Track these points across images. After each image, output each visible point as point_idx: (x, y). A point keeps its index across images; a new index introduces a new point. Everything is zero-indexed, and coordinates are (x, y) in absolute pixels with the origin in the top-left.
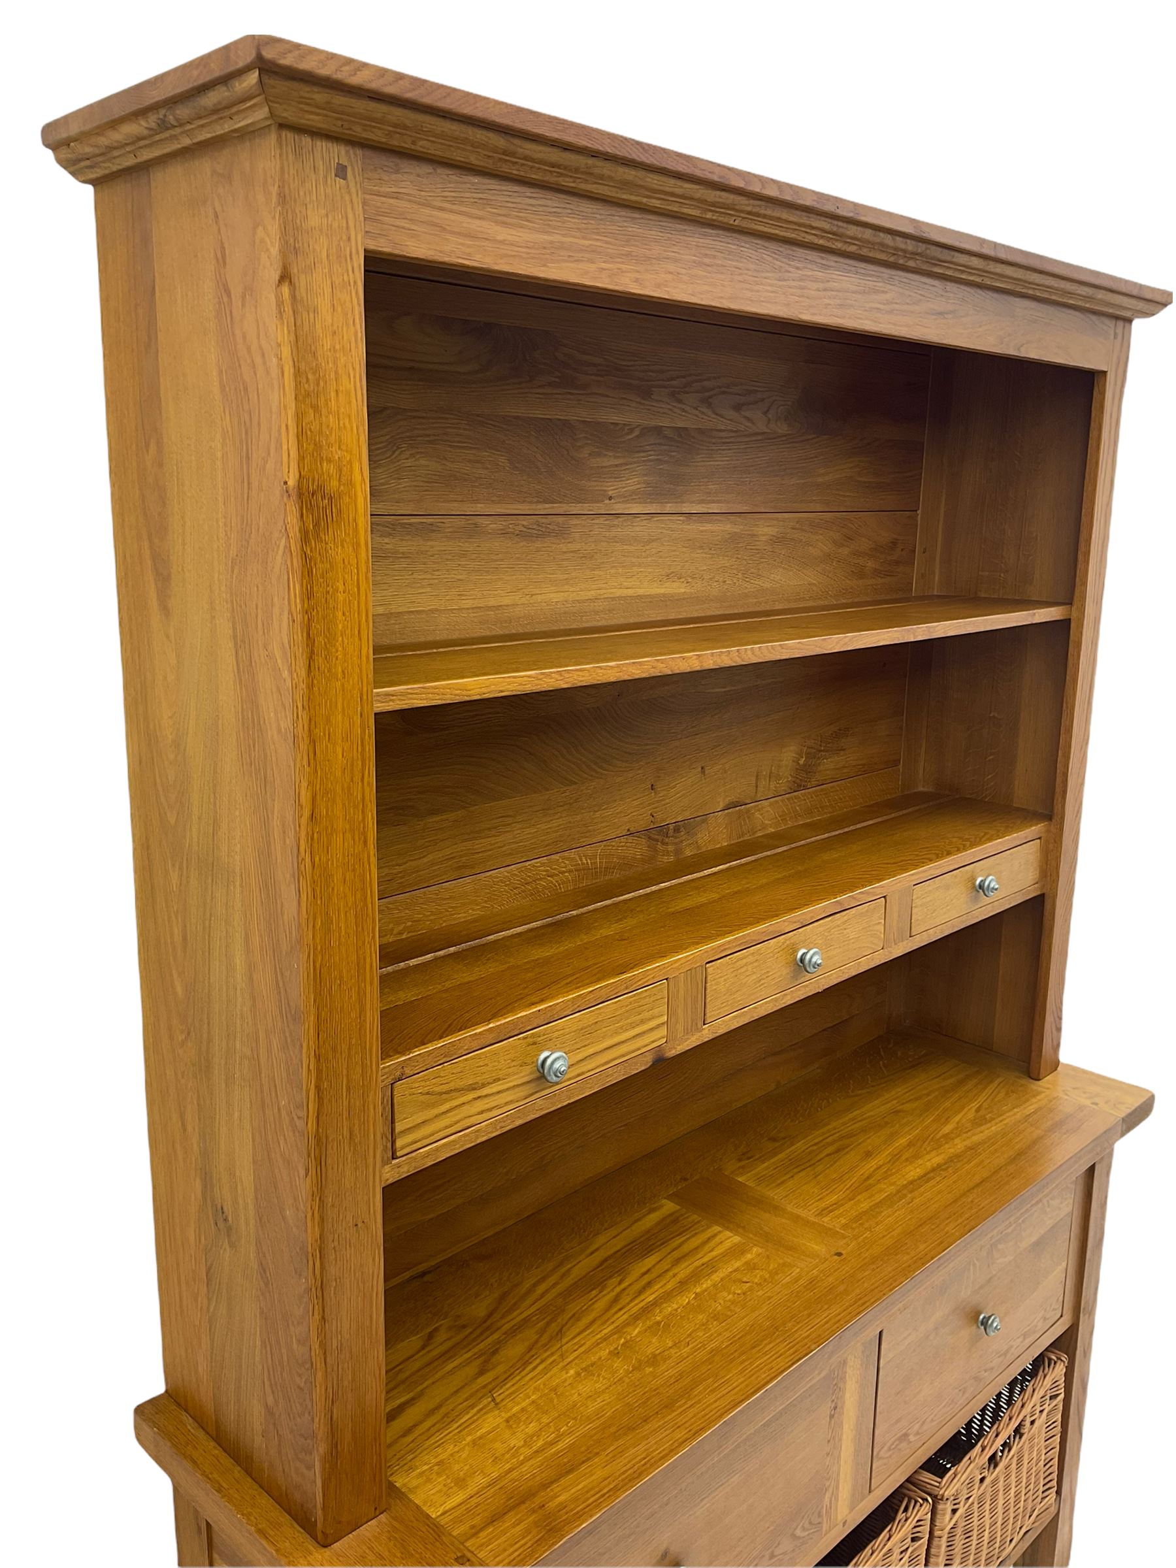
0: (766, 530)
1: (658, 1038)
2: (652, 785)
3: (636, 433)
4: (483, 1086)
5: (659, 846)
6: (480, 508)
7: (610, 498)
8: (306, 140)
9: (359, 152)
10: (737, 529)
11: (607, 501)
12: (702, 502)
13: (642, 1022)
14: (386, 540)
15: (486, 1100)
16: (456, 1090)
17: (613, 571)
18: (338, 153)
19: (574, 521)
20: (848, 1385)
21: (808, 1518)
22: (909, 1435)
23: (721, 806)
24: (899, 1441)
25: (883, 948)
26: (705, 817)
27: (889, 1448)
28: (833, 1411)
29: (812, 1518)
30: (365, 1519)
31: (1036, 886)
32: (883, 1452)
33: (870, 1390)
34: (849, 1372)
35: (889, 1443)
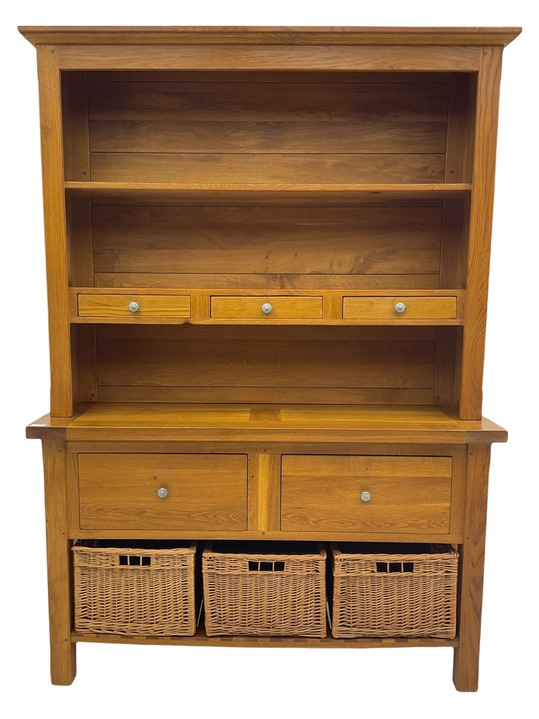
0: (331, 161)
1: (187, 315)
2: (267, 257)
3: (255, 124)
4: (110, 306)
5: (271, 281)
6: (182, 151)
7: (241, 148)
8: (43, 46)
9: (58, 46)
10: (311, 160)
11: (240, 149)
12: (290, 149)
13: (178, 307)
14: (145, 160)
15: (111, 311)
16: (100, 304)
17: (243, 174)
18: (51, 47)
19: (224, 156)
20: (260, 471)
21: (236, 514)
22: (308, 520)
23: (308, 272)
24: (300, 518)
25: (322, 318)
26: (298, 275)
27: (293, 517)
28: (251, 477)
29: (239, 516)
30: (63, 416)
31: (454, 320)
32: (288, 516)
33: (276, 482)
34: (260, 466)
35: (293, 515)
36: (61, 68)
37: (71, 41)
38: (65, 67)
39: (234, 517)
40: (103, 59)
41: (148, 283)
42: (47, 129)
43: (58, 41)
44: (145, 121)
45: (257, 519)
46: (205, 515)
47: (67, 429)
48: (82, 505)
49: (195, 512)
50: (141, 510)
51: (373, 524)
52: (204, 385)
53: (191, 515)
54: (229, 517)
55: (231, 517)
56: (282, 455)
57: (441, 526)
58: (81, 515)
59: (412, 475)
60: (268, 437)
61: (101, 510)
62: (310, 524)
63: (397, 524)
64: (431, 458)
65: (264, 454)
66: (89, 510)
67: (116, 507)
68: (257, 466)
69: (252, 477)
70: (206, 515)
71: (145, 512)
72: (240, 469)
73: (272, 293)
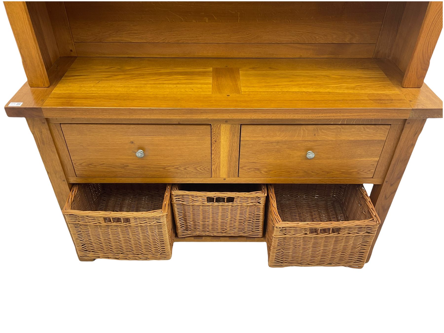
20: (222, 137)
21: (203, 167)
22: (261, 170)
24: (255, 169)
27: (249, 169)
28: (214, 142)
29: (205, 169)
30: (41, 86)
32: (245, 168)
33: (236, 145)
34: (222, 133)
35: (248, 167)
39: (201, 169)
45: (219, 170)
46: (177, 168)
47: (43, 109)
48: (74, 161)
49: (169, 166)
50: (124, 164)
51: (313, 172)
52: (170, 41)
53: (166, 168)
54: (197, 169)
55: (199, 169)
56: (241, 125)
57: (367, 173)
58: (75, 168)
59: (353, 139)
60: (229, 115)
61: (90, 164)
62: (262, 173)
63: (333, 172)
64: (373, 126)
65: (225, 124)
66: (80, 164)
67: (103, 163)
68: (219, 133)
71: (128, 166)
72: (205, 136)
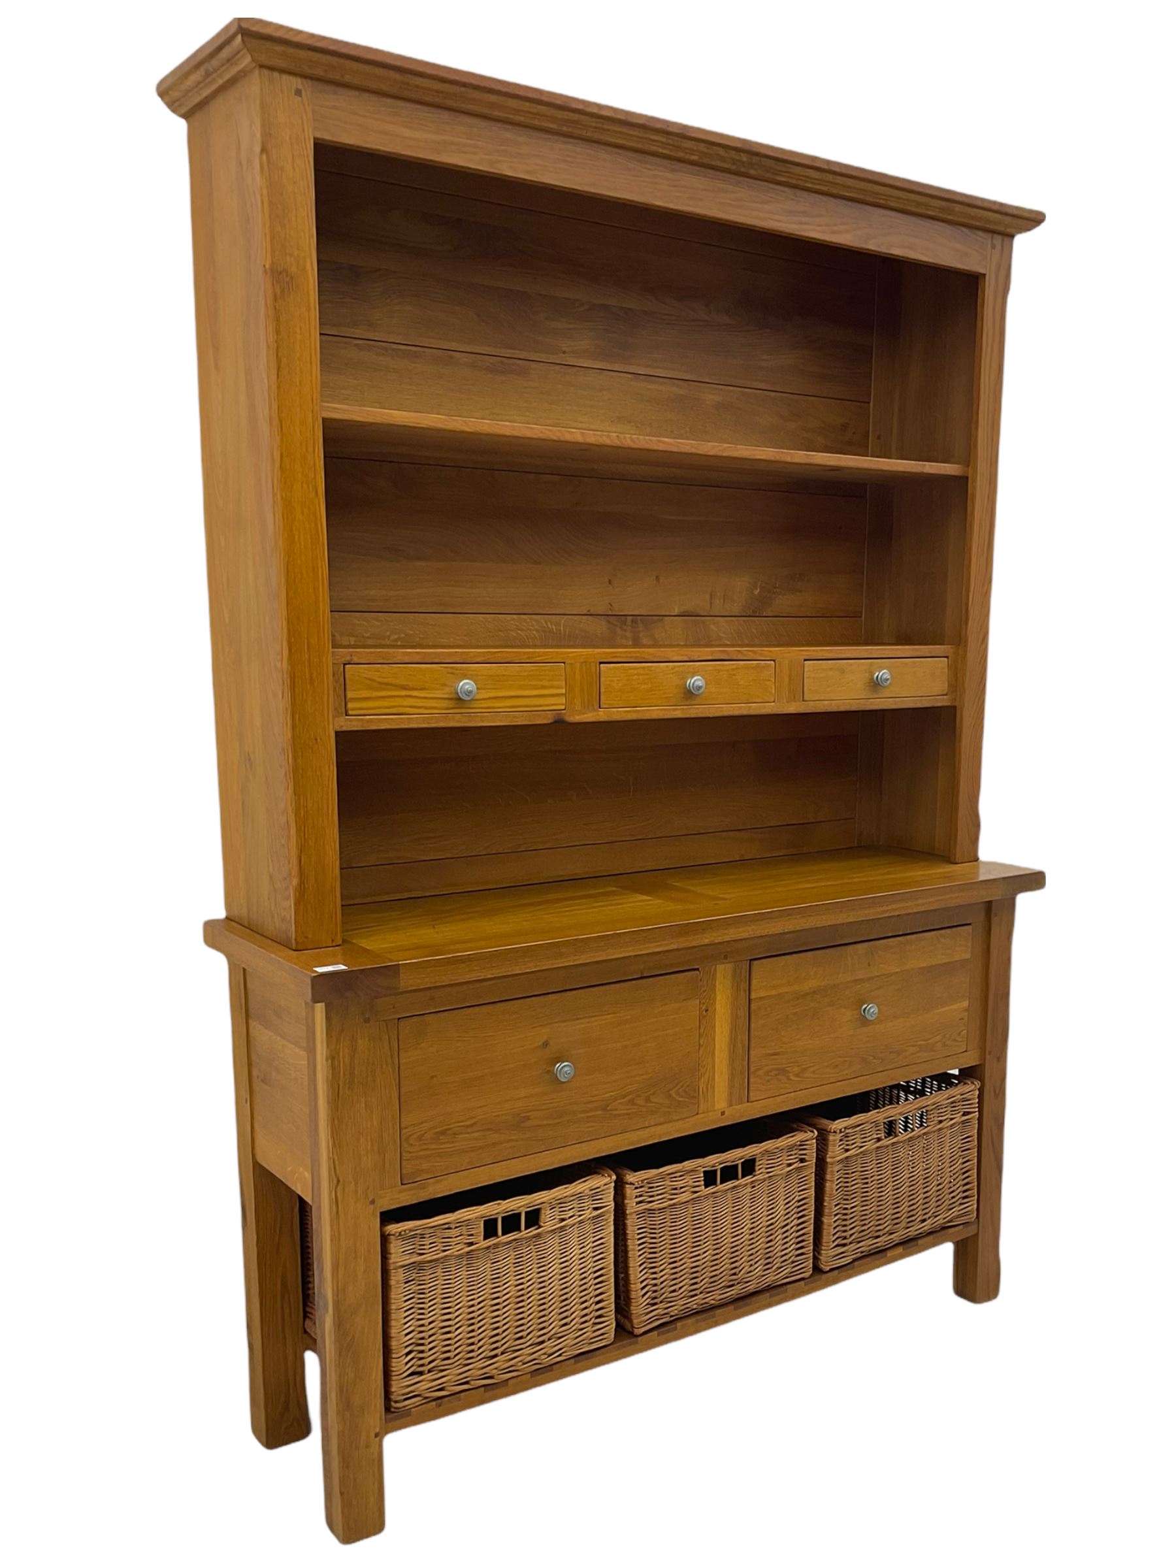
0: (711, 397)
1: (559, 703)
2: (610, 581)
3: (586, 307)
4: (413, 689)
5: (618, 630)
6: (454, 346)
7: (564, 352)
8: (276, 75)
9: (309, 82)
10: (681, 392)
11: (562, 355)
12: (648, 366)
13: (543, 687)
15: (414, 700)
16: (392, 685)
17: (568, 407)
18: (297, 82)
19: (533, 365)
20: (719, 997)
21: (682, 1086)
22: (788, 1072)
23: (676, 612)
24: (777, 1072)
25: (774, 702)
26: (661, 618)
27: (767, 1073)
28: (704, 1012)
29: (687, 1090)
30: (325, 945)
31: (945, 697)
32: (760, 1073)
33: (743, 1013)
34: (719, 986)
35: (767, 1068)
36: (318, 135)
37: (347, 78)
38: (326, 136)
39: (678, 1094)
40: (408, 133)
41: (388, 633)
42: (287, 276)
43: (319, 72)
44: (380, 269)
45: (713, 1088)
46: (631, 1101)
47: (401, 967)
48: (407, 1130)
49: (615, 1099)
50: (522, 1115)
51: (875, 1058)
53: (608, 1106)
54: (670, 1095)
55: (674, 1095)
56: (751, 960)
57: (957, 1041)
58: (404, 1154)
59: (925, 965)
60: (750, 929)
61: (443, 1133)
62: (791, 1080)
63: (906, 1051)
64: (948, 931)
65: (724, 963)
66: (420, 1138)
67: (473, 1121)
68: (713, 988)
69: (707, 1011)
70: (633, 1099)
71: (528, 1118)
72: (690, 998)
73: (699, 656)
